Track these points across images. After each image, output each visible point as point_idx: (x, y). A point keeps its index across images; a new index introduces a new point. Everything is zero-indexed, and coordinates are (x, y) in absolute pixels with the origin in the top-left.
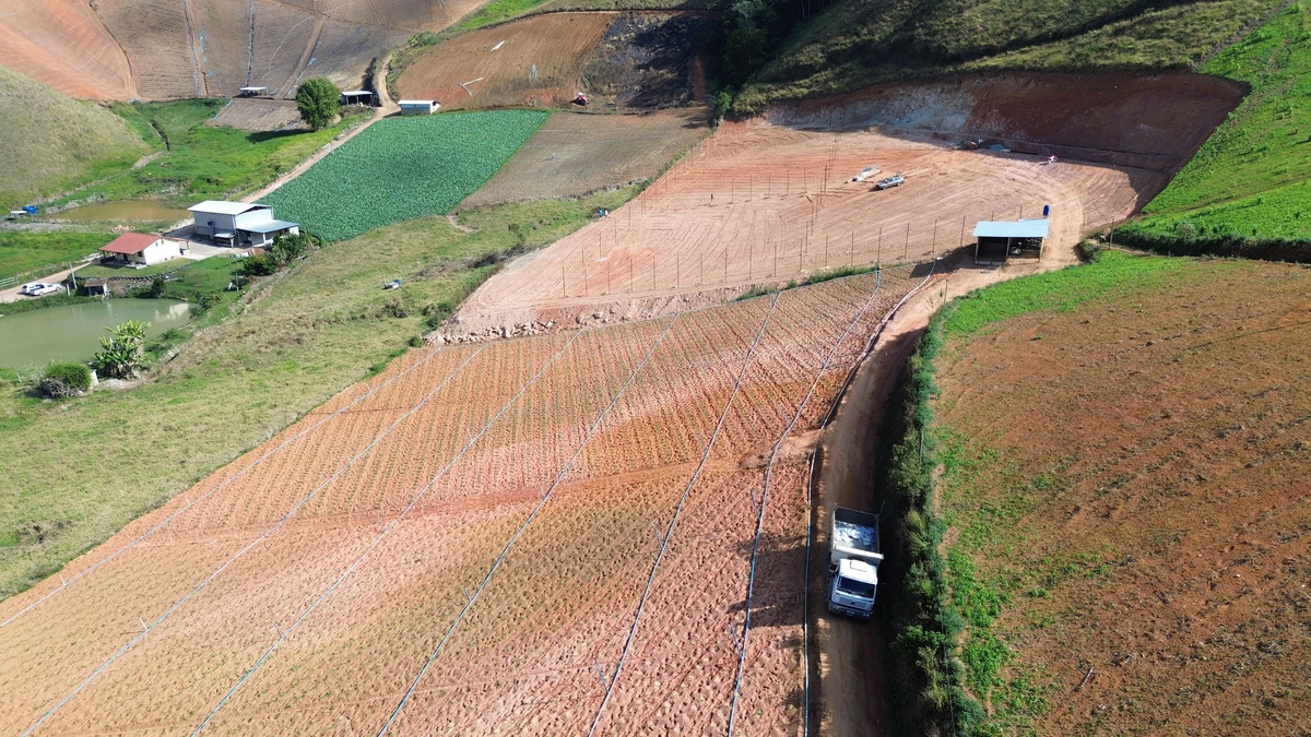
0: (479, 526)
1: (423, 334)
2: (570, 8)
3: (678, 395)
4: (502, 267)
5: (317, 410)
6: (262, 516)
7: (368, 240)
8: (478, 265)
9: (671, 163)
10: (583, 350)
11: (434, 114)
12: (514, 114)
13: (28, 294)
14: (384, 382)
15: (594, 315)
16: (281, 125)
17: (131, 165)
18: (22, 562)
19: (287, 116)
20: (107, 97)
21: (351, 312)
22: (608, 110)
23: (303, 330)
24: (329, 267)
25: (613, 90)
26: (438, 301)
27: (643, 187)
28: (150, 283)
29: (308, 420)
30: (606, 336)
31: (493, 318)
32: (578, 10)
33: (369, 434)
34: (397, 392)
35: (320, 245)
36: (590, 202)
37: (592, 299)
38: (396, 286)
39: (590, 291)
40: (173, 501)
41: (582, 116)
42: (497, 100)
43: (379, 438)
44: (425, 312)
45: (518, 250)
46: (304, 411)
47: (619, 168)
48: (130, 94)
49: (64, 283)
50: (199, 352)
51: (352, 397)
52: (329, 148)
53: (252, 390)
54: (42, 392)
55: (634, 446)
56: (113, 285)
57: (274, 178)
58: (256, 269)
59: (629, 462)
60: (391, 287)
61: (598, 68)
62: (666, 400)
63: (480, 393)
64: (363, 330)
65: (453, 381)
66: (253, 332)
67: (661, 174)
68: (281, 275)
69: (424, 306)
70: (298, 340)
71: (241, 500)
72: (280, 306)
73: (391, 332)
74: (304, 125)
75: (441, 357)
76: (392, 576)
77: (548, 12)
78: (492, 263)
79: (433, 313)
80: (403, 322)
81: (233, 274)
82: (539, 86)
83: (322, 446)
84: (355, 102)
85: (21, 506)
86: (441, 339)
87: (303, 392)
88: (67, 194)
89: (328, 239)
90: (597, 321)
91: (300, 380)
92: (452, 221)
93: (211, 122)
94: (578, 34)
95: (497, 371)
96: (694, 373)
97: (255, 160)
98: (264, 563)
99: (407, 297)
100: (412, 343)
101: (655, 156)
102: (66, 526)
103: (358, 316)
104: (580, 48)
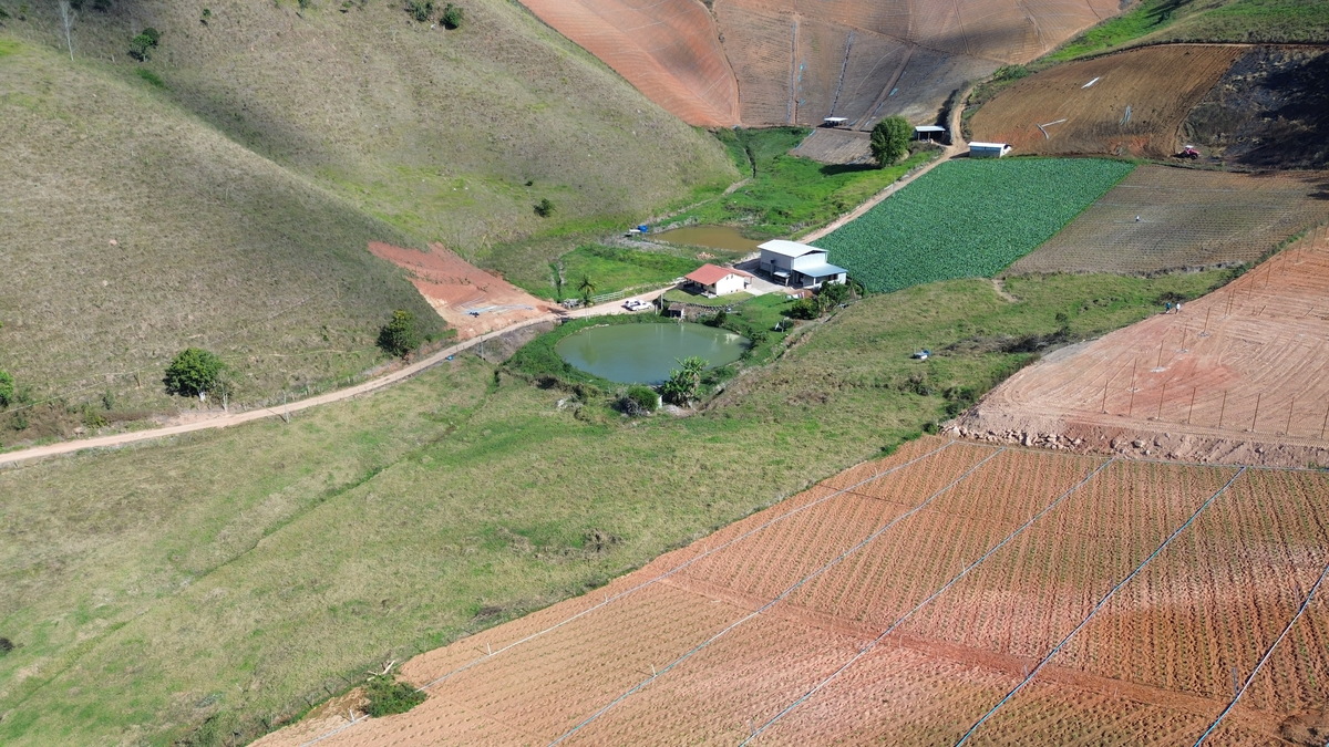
0: (952, 685)
1: (940, 421)
2: (1188, 39)
3: (1218, 593)
4: (1037, 358)
5: (826, 482)
6: (759, 589)
7: (908, 297)
8: (1012, 349)
9: (1281, 244)
10: (1111, 487)
11: (1003, 158)
12: (1093, 163)
13: (628, 309)
14: (893, 467)
15: (1133, 443)
16: (853, 159)
17: (723, 190)
18: (583, 566)
19: (859, 150)
20: (717, 123)
21: (876, 379)
22: (1211, 165)
23: (829, 389)
24: (867, 321)
25: (1223, 141)
26: (962, 385)
27: (1236, 273)
28: (715, 313)
29: (817, 491)
30: (1142, 475)
31: (1017, 419)
32: (1199, 41)
33: (867, 525)
34: (902, 483)
35: (862, 294)
36: (1162, 285)
37: (1135, 423)
38: (924, 357)
39: (1135, 411)
40: (694, 544)
41: (1176, 170)
42: (1077, 145)
43: (876, 534)
44: (946, 394)
45: (1061, 337)
46: (815, 480)
47: (1209, 242)
48: (734, 120)
49: (655, 302)
50: (740, 392)
51: (860, 475)
52: (891, 190)
53: (775, 444)
54: (622, 406)
55: (1146, 648)
56: (688, 311)
57: (836, 217)
58: (801, 313)
59: (1135, 669)
60: (919, 357)
61: (1209, 114)
62: (1201, 594)
63: (985, 511)
64: (884, 401)
65: (959, 487)
66: (787, 382)
67: (1264, 258)
68: (821, 321)
69: (947, 388)
70: (823, 398)
71: (746, 564)
72: (815, 357)
73: (908, 410)
74: (872, 161)
75: (953, 453)
76: (859, 709)
77: (1160, 43)
78: (1029, 350)
79: (955, 398)
80: (924, 401)
81: (782, 313)
82: (1129, 132)
83: (823, 526)
84: (926, 138)
85: (591, 512)
86: (957, 430)
87: (817, 458)
88: (671, 215)
89: (871, 291)
90: (1136, 450)
91: (817, 443)
92: (996, 286)
93: (794, 152)
94: (1192, 71)
95: (1007, 487)
96: (1247, 569)
97: (822, 195)
98: (753, 643)
99: (932, 373)
100: (927, 427)
101: (1262, 232)
102: (617, 542)
103: (882, 384)
104: (1191, 87)
